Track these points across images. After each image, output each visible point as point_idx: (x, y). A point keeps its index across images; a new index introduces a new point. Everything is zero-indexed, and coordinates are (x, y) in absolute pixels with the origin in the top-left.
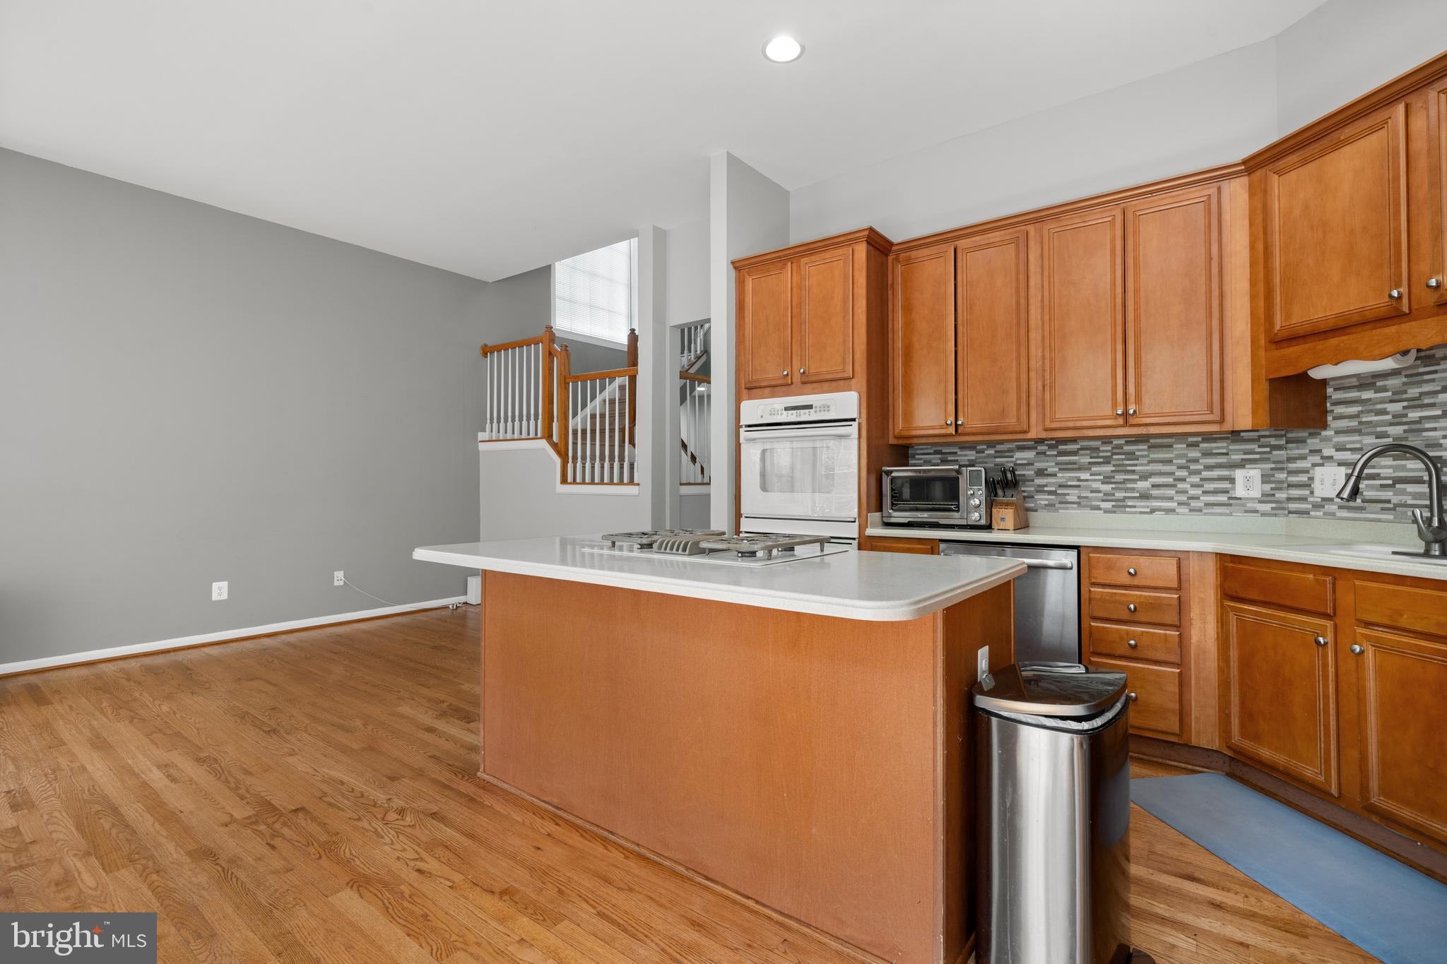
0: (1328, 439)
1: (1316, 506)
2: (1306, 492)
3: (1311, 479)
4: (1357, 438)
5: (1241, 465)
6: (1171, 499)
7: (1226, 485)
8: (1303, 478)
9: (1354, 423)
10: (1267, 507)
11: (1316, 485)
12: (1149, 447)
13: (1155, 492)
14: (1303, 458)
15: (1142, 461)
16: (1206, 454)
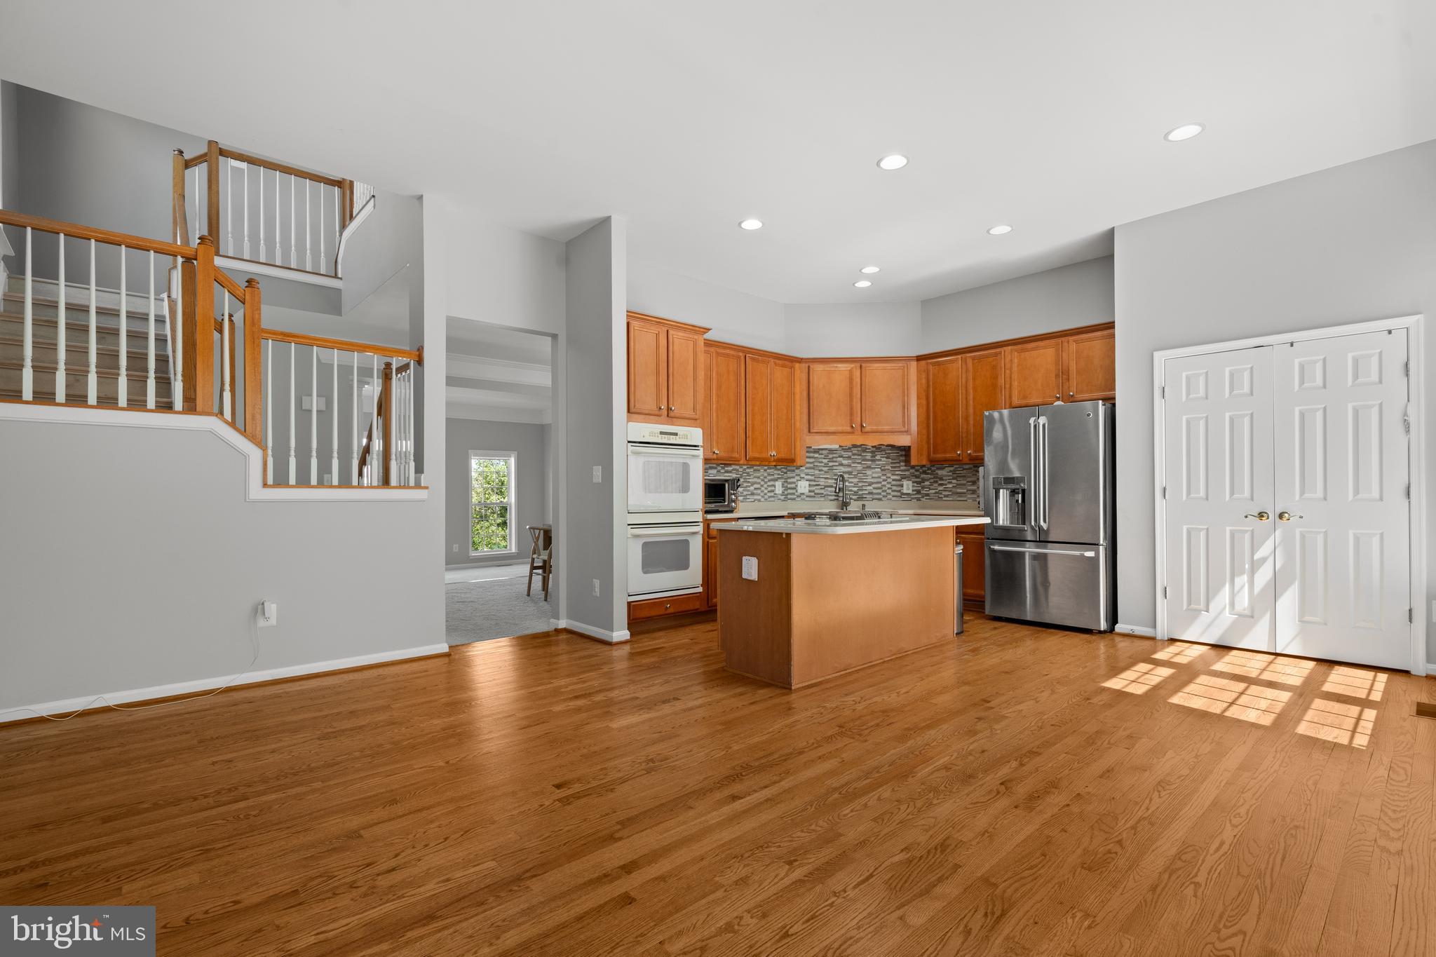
0: (802, 470)
1: (798, 496)
2: (794, 491)
3: (797, 486)
4: (813, 471)
5: (776, 480)
6: (759, 495)
7: (773, 488)
8: (793, 486)
9: (812, 465)
10: (782, 497)
11: (799, 488)
12: (754, 470)
13: (755, 492)
14: (794, 477)
15: (752, 477)
16: (769, 475)
